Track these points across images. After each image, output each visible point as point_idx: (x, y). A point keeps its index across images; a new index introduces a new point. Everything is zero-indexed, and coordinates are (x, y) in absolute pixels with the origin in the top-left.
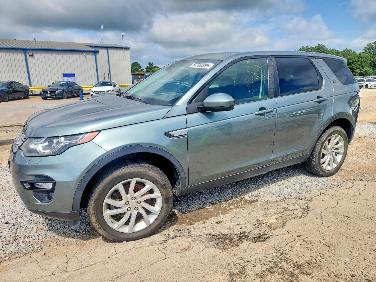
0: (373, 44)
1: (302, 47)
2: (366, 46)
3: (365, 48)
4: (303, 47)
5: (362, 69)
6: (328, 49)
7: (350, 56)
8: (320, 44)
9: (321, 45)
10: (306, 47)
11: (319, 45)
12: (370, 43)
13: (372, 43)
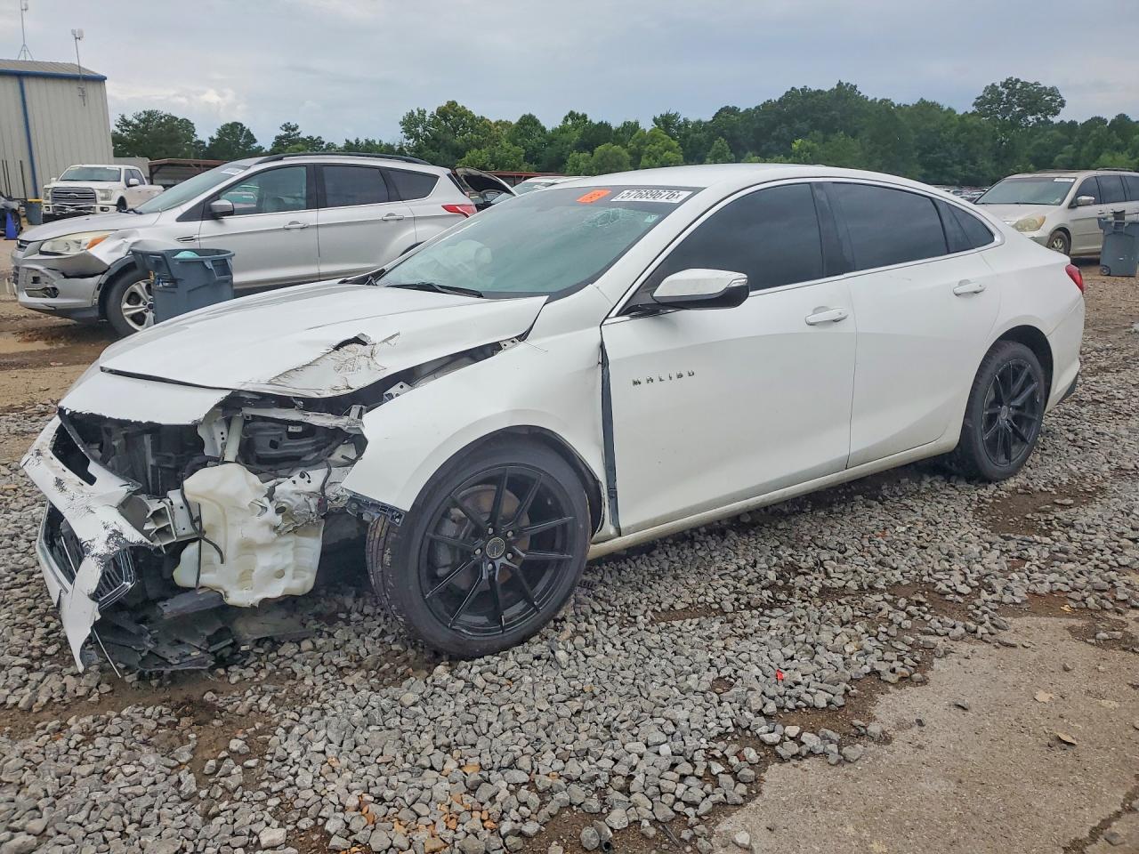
0: (1000, 89)
1: (789, 90)
2: (981, 94)
3: (978, 98)
4: (793, 89)
5: (968, 164)
6: (867, 98)
7: (932, 125)
8: (844, 82)
9: (847, 84)
10: (802, 90)
11: (840, 84)
12: (993, 85)
13: (998, 84)
